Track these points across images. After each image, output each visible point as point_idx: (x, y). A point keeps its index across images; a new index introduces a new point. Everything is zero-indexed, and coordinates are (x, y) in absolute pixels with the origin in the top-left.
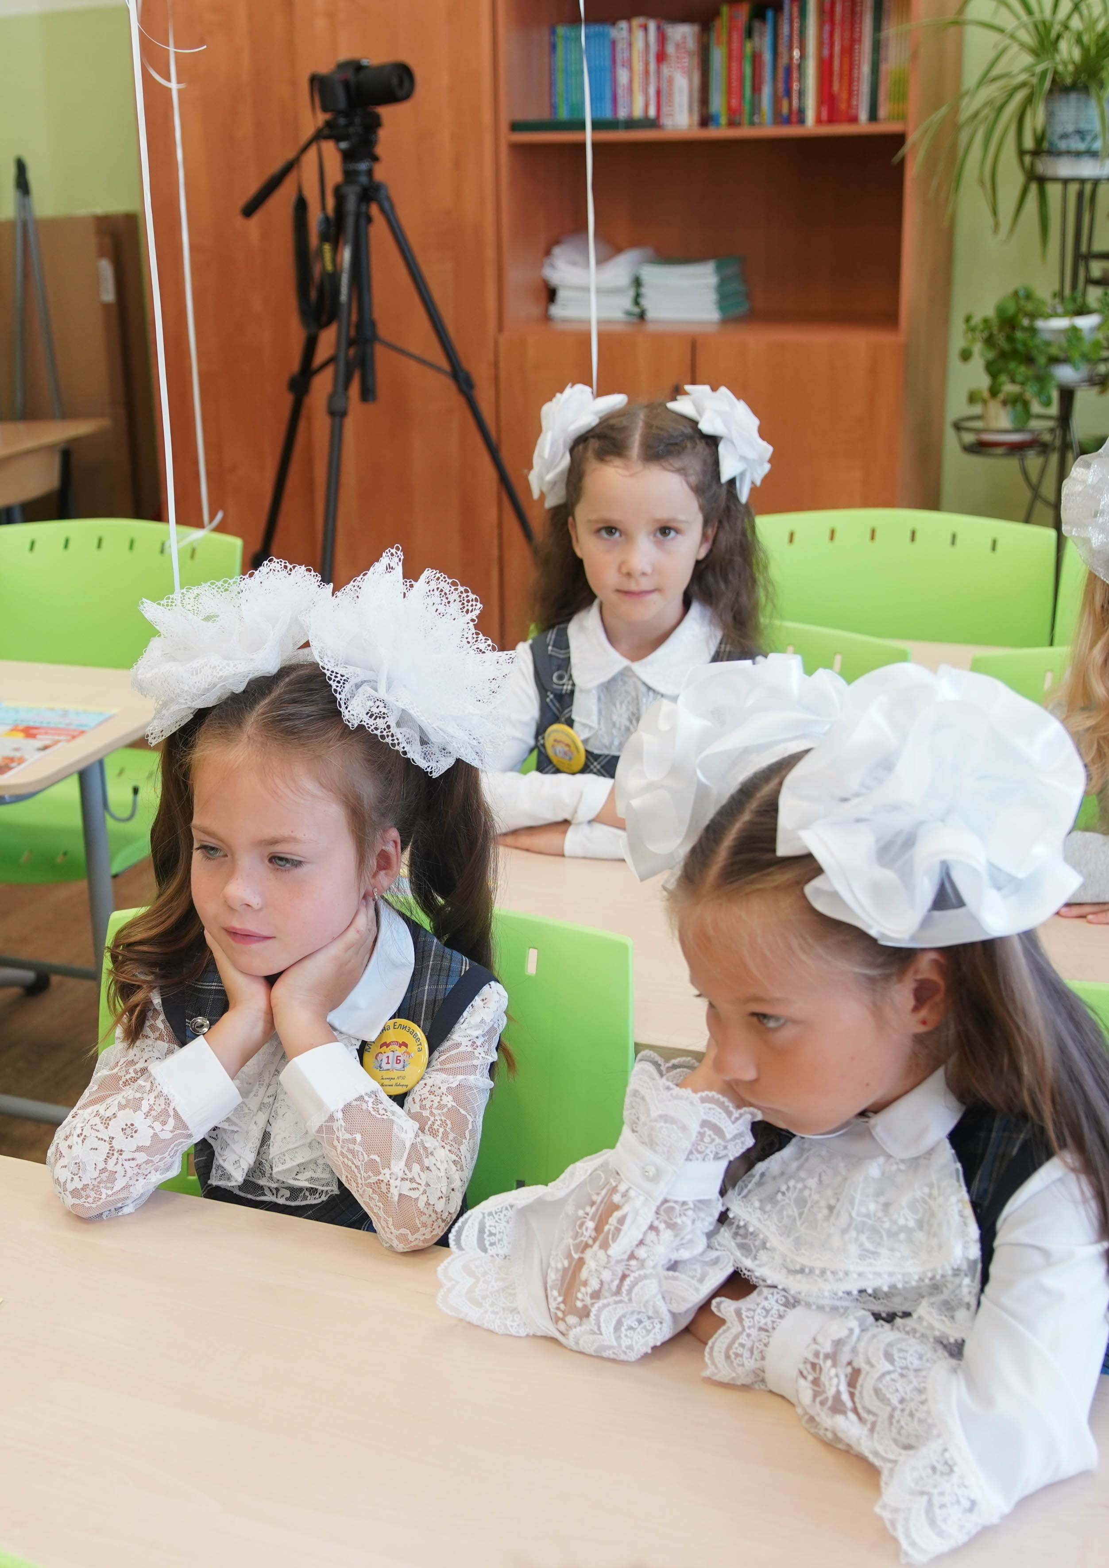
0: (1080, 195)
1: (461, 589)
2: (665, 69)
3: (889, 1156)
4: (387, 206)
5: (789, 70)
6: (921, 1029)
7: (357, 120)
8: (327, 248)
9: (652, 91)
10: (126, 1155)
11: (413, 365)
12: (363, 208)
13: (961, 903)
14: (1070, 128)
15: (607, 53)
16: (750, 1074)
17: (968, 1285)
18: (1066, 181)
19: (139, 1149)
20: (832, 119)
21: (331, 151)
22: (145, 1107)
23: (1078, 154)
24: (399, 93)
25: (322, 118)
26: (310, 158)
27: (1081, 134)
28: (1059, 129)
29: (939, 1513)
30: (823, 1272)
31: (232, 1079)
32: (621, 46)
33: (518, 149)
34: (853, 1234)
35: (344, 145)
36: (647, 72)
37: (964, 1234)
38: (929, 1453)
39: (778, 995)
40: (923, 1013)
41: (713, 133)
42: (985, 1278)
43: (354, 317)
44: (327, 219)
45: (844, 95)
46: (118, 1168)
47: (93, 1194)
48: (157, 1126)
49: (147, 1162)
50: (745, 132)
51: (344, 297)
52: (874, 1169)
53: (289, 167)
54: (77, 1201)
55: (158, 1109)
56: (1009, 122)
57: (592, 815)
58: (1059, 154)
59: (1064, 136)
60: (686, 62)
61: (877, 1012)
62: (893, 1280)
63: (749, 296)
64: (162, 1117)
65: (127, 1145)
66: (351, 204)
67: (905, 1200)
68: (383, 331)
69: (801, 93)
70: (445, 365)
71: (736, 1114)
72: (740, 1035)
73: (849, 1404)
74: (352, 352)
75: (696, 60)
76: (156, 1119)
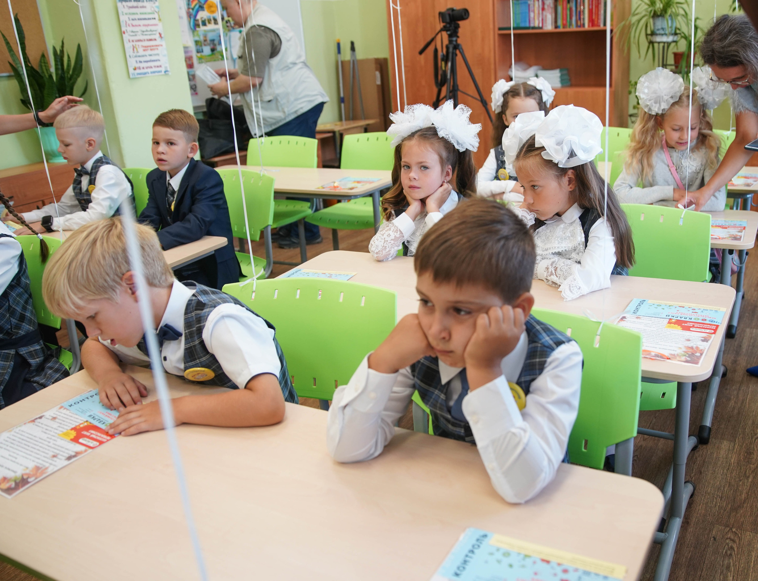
0: (664, 47)
1: (467, 107)
2: (544, 13)
3: (566, 223)
4: (461, 50)
5: (580, 12)
6: (571, 190)
7: (453, 25)
8: (443, 63)
9: (540, 19)
10: (389, 242)
11: (470, 98)
12: (454, 51)
13: (576, 155)
14: (660, 27)
15: (527, 8)
16: (532, 202)
17: (582, 247)
18: (659, 43)
19: (392, 240)
20: (593, 26)
21: (445, 35)
22: (392, 230)
23: (662, 35)
24: (465, 17)
25: (442, 25)
26: (439, 37)
27: (663, 29)
28: (657, 28)
29: (572, 289)
30: (550, 248)
31: (413, 221)
32: (531, 6)
33: (500, 35)
34: (557, 239)
35: (449, 33)
36: (539, 13)
37: (581, 236)
38: (570, 278)
39: (537, 179)
40: (571, 186)
41: (558, 30)
42: (586, 246)
43: (452, 84)
44: (444, 55)
45: (596, 20)
46: (387, 245)
47: (381, 253)
48: (395, 234)
49: (394, 243)
50: (568, 29)
51: (449, 77)
52: (562, 226)
53: (432, 40)
54: (377, 255)
55: (395, 230)
56: (643, 26)
57: (510, 190)
58: (657, 35)
59: (658, 30)
60: (550, 10)
61: (560, 184)
62: (566, 249)
63: (570, 80)
64: (396, 231)
65: (389, 239)
66: (451, 50)
67: (569, 230)
68: (460, 88)
69: (584, 19)
70: (479, 98)
71: (530, 214)
72: (529, 192)
73: (554, 274)
74: (451, 94)
75: (553, 10)
76: (395, 232)
